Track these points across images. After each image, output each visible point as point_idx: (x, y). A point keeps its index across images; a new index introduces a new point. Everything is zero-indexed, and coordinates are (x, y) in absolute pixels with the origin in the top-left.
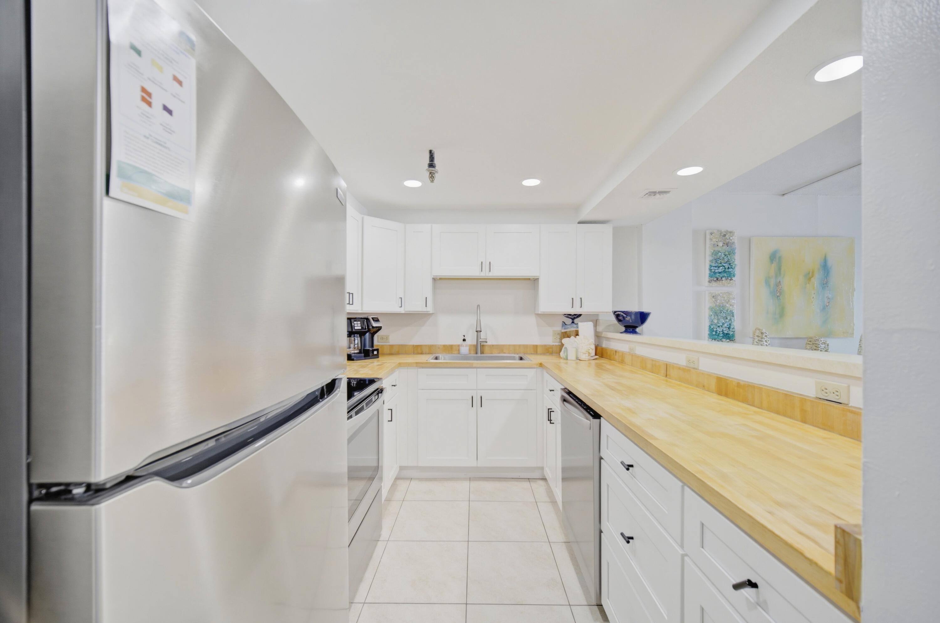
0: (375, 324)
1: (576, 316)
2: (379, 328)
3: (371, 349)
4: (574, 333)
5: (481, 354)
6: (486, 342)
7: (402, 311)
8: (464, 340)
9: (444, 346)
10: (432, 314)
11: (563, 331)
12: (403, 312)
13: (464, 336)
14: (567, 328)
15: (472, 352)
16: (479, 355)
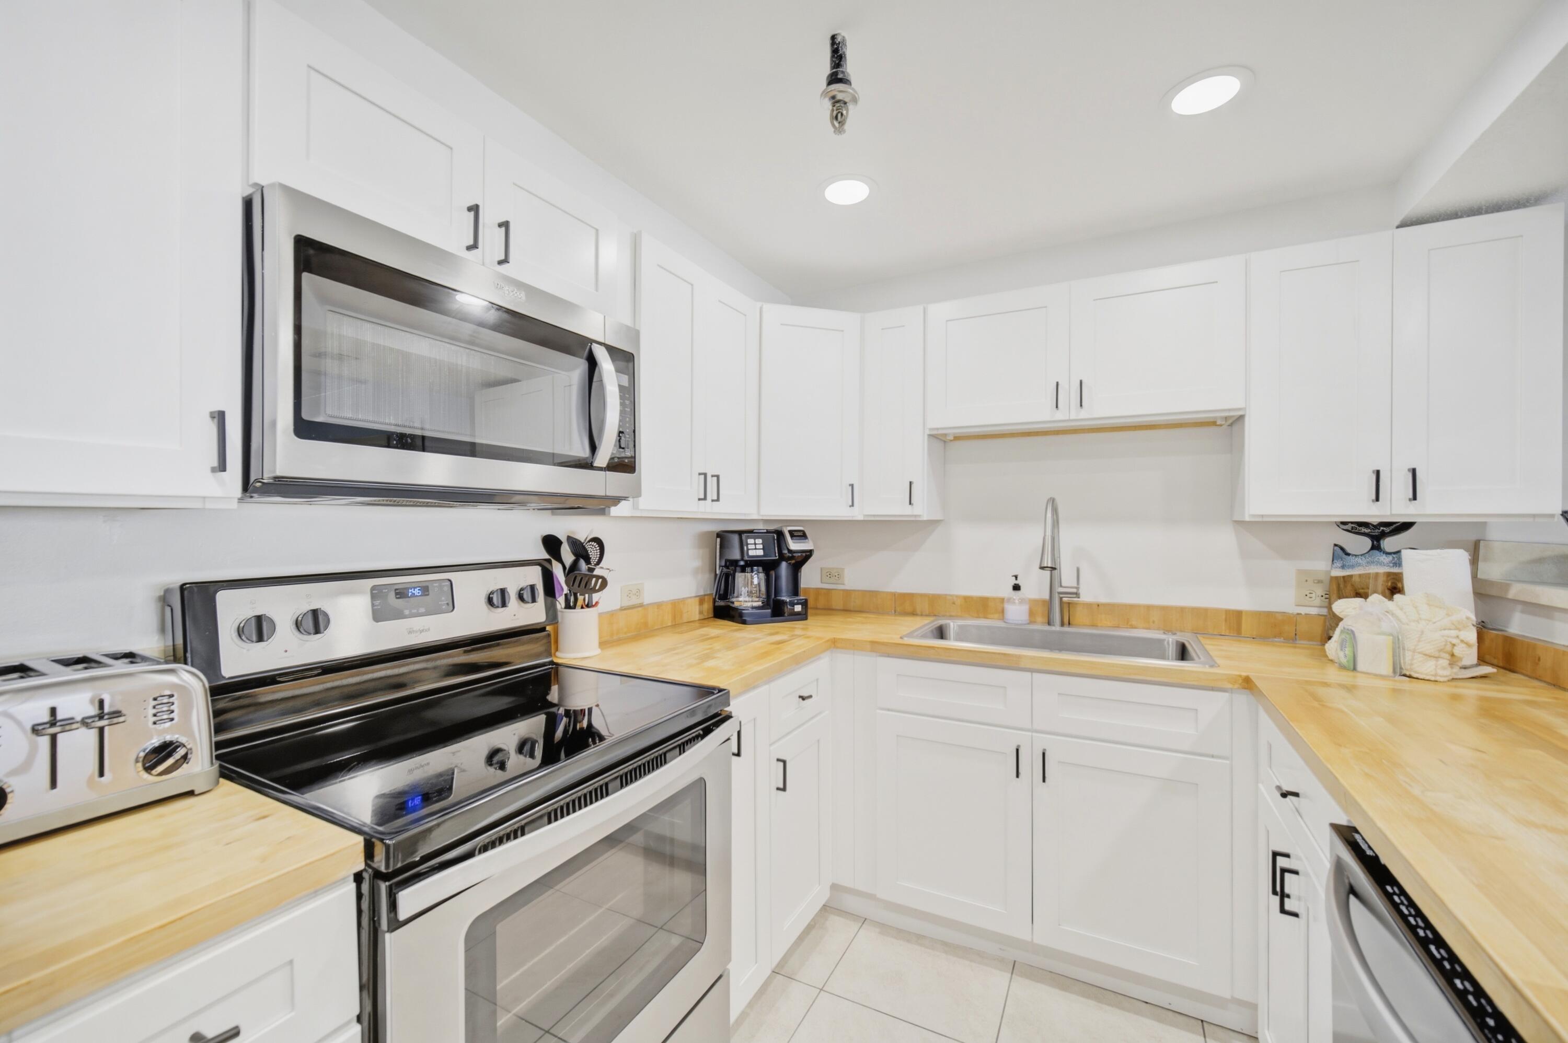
0: (794, 545)
1: (1387, 530)
2: (808, 555)
3: (788, 601)
4: (1381, 583)
5: (1062, 624)
6: (1077, 595)
7: (857, 514)
8: (1016, 588)
9: (967, 599)
10: (934, 523)
11: (1338, 573)
12: (861, 518)
13: (1016, 577)
14: (1352, 567)
15: (1040, 619)
16: (1057, 628)
